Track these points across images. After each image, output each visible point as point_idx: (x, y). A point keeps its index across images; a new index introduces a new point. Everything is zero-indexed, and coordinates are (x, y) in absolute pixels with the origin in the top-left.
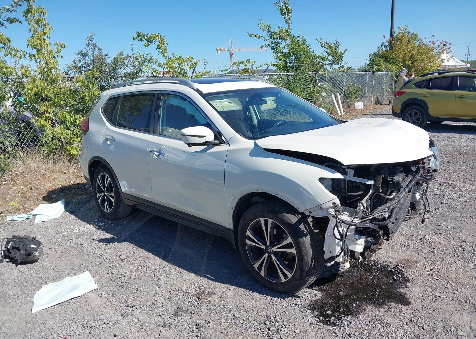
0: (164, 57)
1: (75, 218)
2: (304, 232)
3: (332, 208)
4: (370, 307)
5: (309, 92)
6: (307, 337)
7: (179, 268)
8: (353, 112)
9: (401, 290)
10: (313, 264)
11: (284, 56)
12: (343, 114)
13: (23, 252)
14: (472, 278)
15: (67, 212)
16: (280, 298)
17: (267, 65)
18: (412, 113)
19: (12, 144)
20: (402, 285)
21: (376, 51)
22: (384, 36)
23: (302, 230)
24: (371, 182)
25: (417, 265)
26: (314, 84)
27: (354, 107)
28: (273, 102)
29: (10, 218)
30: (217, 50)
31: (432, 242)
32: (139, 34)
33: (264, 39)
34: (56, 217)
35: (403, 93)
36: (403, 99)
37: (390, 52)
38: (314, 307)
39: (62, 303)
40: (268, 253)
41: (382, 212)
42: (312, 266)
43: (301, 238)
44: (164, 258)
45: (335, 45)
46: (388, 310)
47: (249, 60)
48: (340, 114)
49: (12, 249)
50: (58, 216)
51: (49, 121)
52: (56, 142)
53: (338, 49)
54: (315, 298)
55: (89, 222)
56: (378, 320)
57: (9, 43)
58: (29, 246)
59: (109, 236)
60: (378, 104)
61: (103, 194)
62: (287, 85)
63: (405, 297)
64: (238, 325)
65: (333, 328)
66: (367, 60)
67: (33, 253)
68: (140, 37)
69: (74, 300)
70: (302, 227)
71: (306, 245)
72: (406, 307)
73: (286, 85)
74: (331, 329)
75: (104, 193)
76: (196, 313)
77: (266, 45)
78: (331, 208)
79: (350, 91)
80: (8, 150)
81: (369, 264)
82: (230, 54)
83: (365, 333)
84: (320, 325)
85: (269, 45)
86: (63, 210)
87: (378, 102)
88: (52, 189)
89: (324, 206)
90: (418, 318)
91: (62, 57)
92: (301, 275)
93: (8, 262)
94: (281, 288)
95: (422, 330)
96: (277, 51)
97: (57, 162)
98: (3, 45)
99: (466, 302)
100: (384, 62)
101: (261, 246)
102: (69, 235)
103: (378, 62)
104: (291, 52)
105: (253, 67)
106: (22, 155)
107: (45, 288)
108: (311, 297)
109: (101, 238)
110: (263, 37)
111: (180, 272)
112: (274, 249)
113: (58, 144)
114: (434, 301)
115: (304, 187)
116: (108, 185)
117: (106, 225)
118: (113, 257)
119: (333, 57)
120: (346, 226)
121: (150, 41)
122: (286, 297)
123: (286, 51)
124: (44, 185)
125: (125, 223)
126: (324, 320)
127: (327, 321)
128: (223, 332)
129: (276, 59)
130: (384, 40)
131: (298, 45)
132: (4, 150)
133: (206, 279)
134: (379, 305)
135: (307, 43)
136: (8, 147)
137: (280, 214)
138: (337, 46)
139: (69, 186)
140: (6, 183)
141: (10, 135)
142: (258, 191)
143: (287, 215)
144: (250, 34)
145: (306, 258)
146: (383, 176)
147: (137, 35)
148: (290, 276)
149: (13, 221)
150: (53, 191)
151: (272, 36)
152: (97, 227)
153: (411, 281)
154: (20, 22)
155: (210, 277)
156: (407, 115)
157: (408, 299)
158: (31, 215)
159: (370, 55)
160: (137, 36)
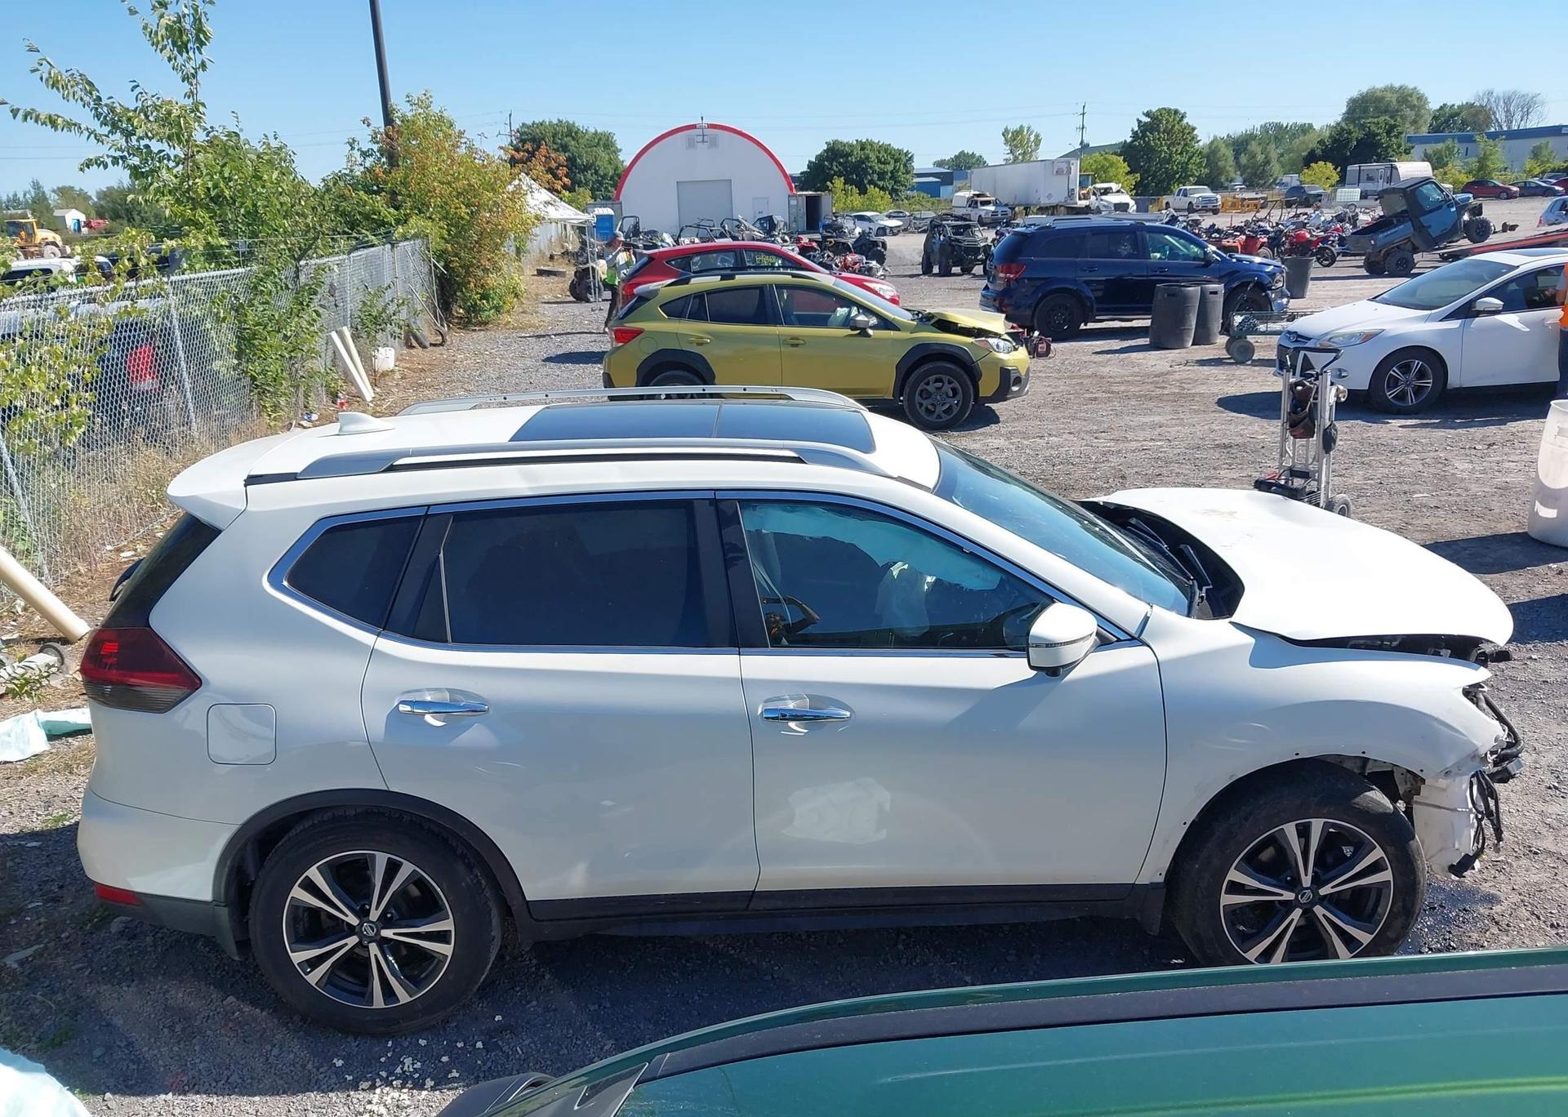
12: (372, 393)
35: (639, 332)
37: (398, 175)
40: (1313, 903)
48: (368, 397)
60: (414, 345)
87: (411, 339)
101: (1282, 895)
112: (1326, 890)
117: (443, 1059)
137: (1353, 797)
148: (1367, 938)
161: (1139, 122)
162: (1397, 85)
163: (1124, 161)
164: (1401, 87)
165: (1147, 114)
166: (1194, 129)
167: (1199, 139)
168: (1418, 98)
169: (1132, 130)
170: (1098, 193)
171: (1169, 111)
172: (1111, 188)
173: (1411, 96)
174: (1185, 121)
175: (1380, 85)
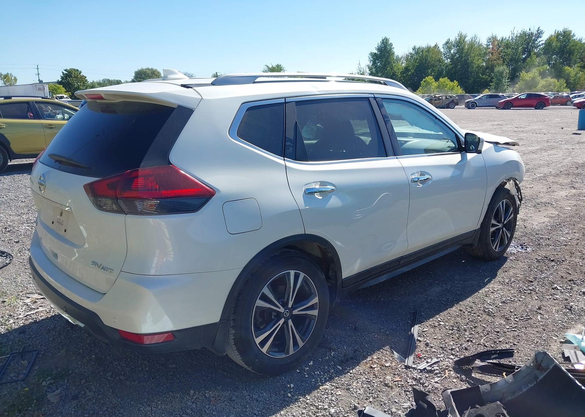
161: (63, 73)
162: (150, 68)
163: (63, 87)
164: (151, 69)
165: (66, 70)
166: (86, 77)
167: (88, 81)
168: (158, 73)
169: (61, 76)
170: (58, 98)
171: (75, 70)
172: (63, 96)
173: (155, 72)
174: (82, 74)
175: (144, 67)
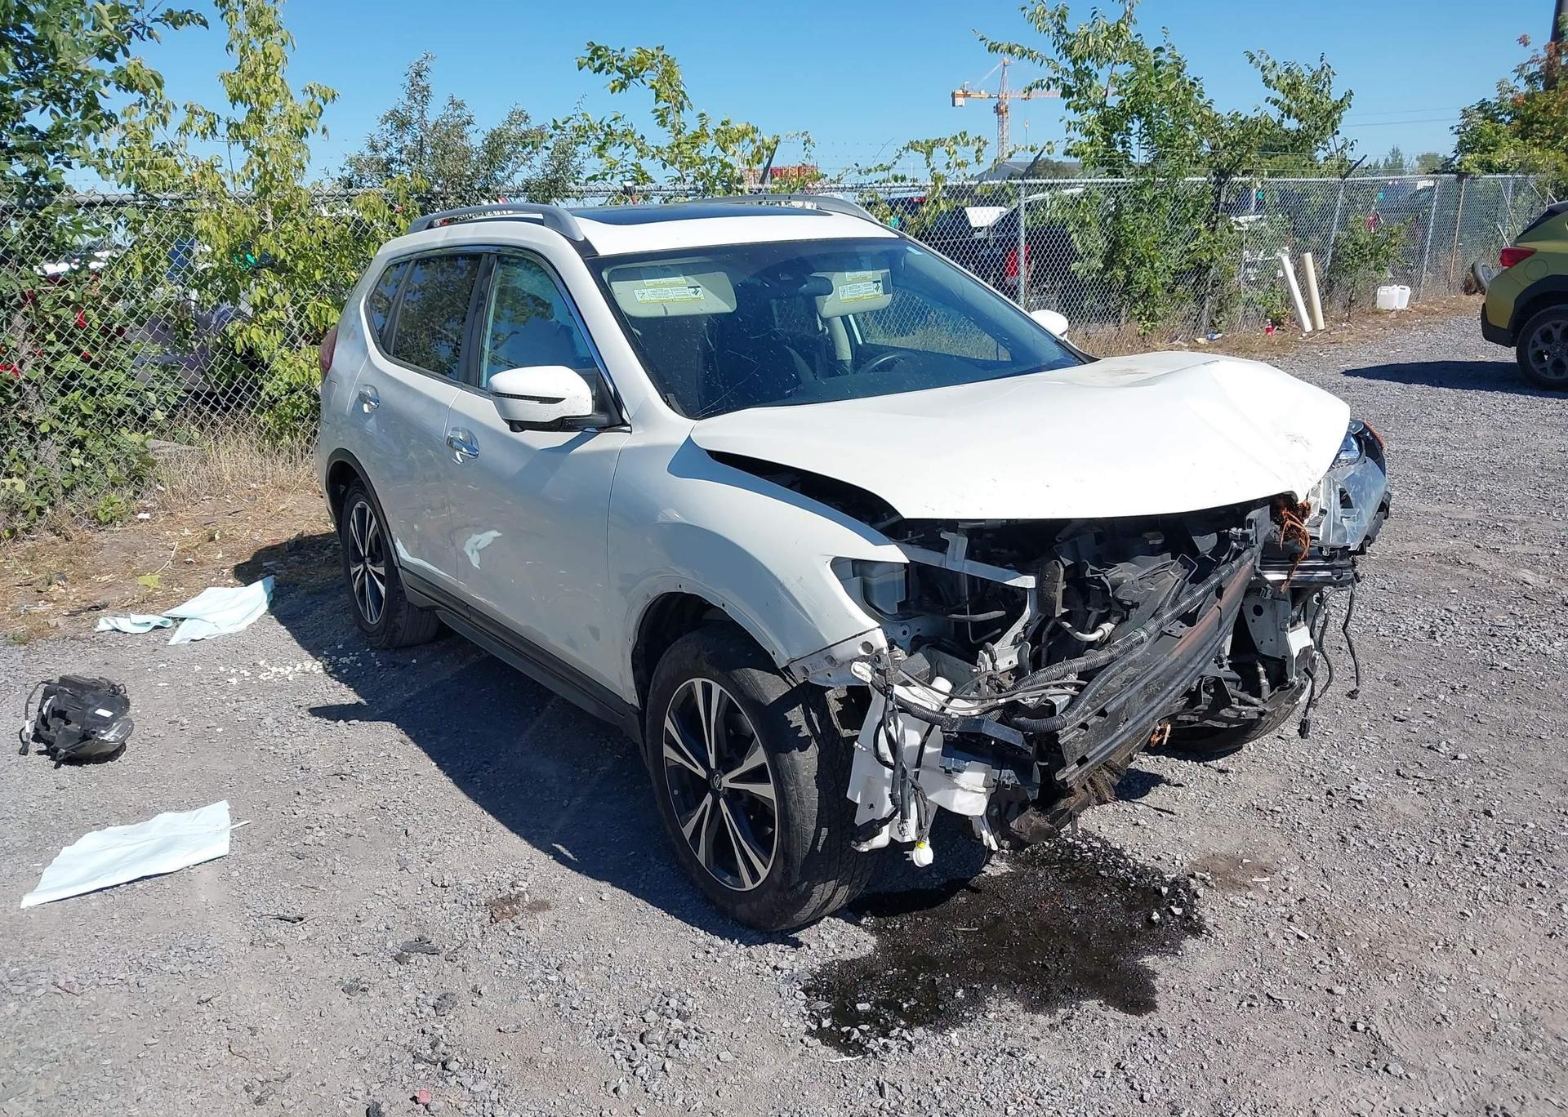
0: (665, 126)
1: (287, 634)
2: (800, 735)
3: (862, 659)
4: (1010, 1006)
5: (1192, 246)
6: (746, 1077)
7: (490, 817)
8: (1363, 322)
9: (1149, 961)
10: (821, 841)
11: (1104, 121)
12: (1321, 325)
13: (74, 727)
14: (1432, 944)
15: (273, 617)
16: (736, 941)
17: (1032, 150)
18: (1553, 329)
19: (165, 400)
20: (1164, 945)
21: (1492, 97)
22: (1524, 41)
23: (792, 726)
24: (1028, 582)
25: (1262, 880)
26: (1214, 219)
27: (1374, 303)
28: (877, 289)
29: (108, 623)
30: (953, 95)
31: (1365, 804)
32: (596, 51)
33: (1039, 60)
34: (232, 630)
35: (1529, 253)
36: (1528, 275)
37: (1542, 101)
38: (829, 983)
39: (112, 887)
40: (713, 792)
41: (1047, 687)
42: (819, 848)
43: (787, 751)
44: (465, 780)
45: (1315, 78)
46: (1063, 1023)
47: (965, 133)
48: (1308, 327)
49: (53, 716)
50: (243, 626)
51: (277, 331)
52: (300, 397)
53: (1326, 90)
54: (847, 956)
55: (315, 651)
56: (1007, 1050)
57: (157, 90)
58: (90, 711)
59: (350, 697)
60: (1475, 292)
61: (361, 567)
62: (1109, 220)
63: (1147, 983)
64: (560, 1013)
65: (846, 1059)
66: (1452, 128)
67: (95, 732)
68: (597, 58)
69: (148, 883)
70: (796, 716)
71: (801, 777)
72: (1132, 1018)
73: (1104, 220)
74: (839, 1060)
75: (365, 565)
76: (460, 962)
77: (1044, 83)
78: (862, 661)
79: (1355, 244)
80: (153, 419)
81: (1095, 861)
82: (998, 110)
83: (938, 1089)
84: (809, 1044)
85: (1055, 81)
86: (266, 607)
87: (1475, 285)
88: (270, 544)
89: (839, 653)
90: (1147, 1062)
91: (324, 131)
92: (787, 875)
93: (40, 753)
94: (742, 910)
95: (1137, 1102)
96: (1082, 101)
97: (299, 459)
98: (142, 95)
99: (1354, 1028)
100: (1514, 137)
101: (697, 768)
102: (243, 688)
103: (1491, 137)
104: (1128, 105)
105: (982, 158)
106: (197, 435)
107: (91, 840)
108: (836, 951)
109: (322, 704)
110: (1034, 54)
111: (484, 829)
112: (726, 782)
113: (305, 405)
114: (1240, 1010)
115: (788, 586)
116: (373, 542)
117: (360, 665)
118: (321, 764)
119: (1300, 121)
120: (922, 725)
121: (629, 74)
122: (761, 941)
123: (1113, 102)
124: (252, 530)
125: (414, 661)
126: (834, 1028)
127: (843, 1033)
128: (502, 1028)
129: (1075, 130)
130: (1525, 55)
131: (1157, 81)
132: (143, 419)
133: (551, 857)
134: (1041, 1002)
135: (1189, 74)
136: (153, 409)
137: (735, 669)
138: (1322, 78)
139: (322, 535)
140: (147, 516)
141: (161, 373)
142: (679, 590)
143: (755, 672)
144: (992, 44)
145: (798, 820)
146: (1068, 562)
147: (588, 54)
148: (763, 873)
149: (116, 634)
150: (273, 548)
151: (1068, 50)
152: (330, 669)
153: (1205, 931)
154: (204, 23)
155: (566, 853)
156: (1536, 336)
157: (1155, 992)
158: (170, 620)
159: (1464, 111)
160: (589, 59)
